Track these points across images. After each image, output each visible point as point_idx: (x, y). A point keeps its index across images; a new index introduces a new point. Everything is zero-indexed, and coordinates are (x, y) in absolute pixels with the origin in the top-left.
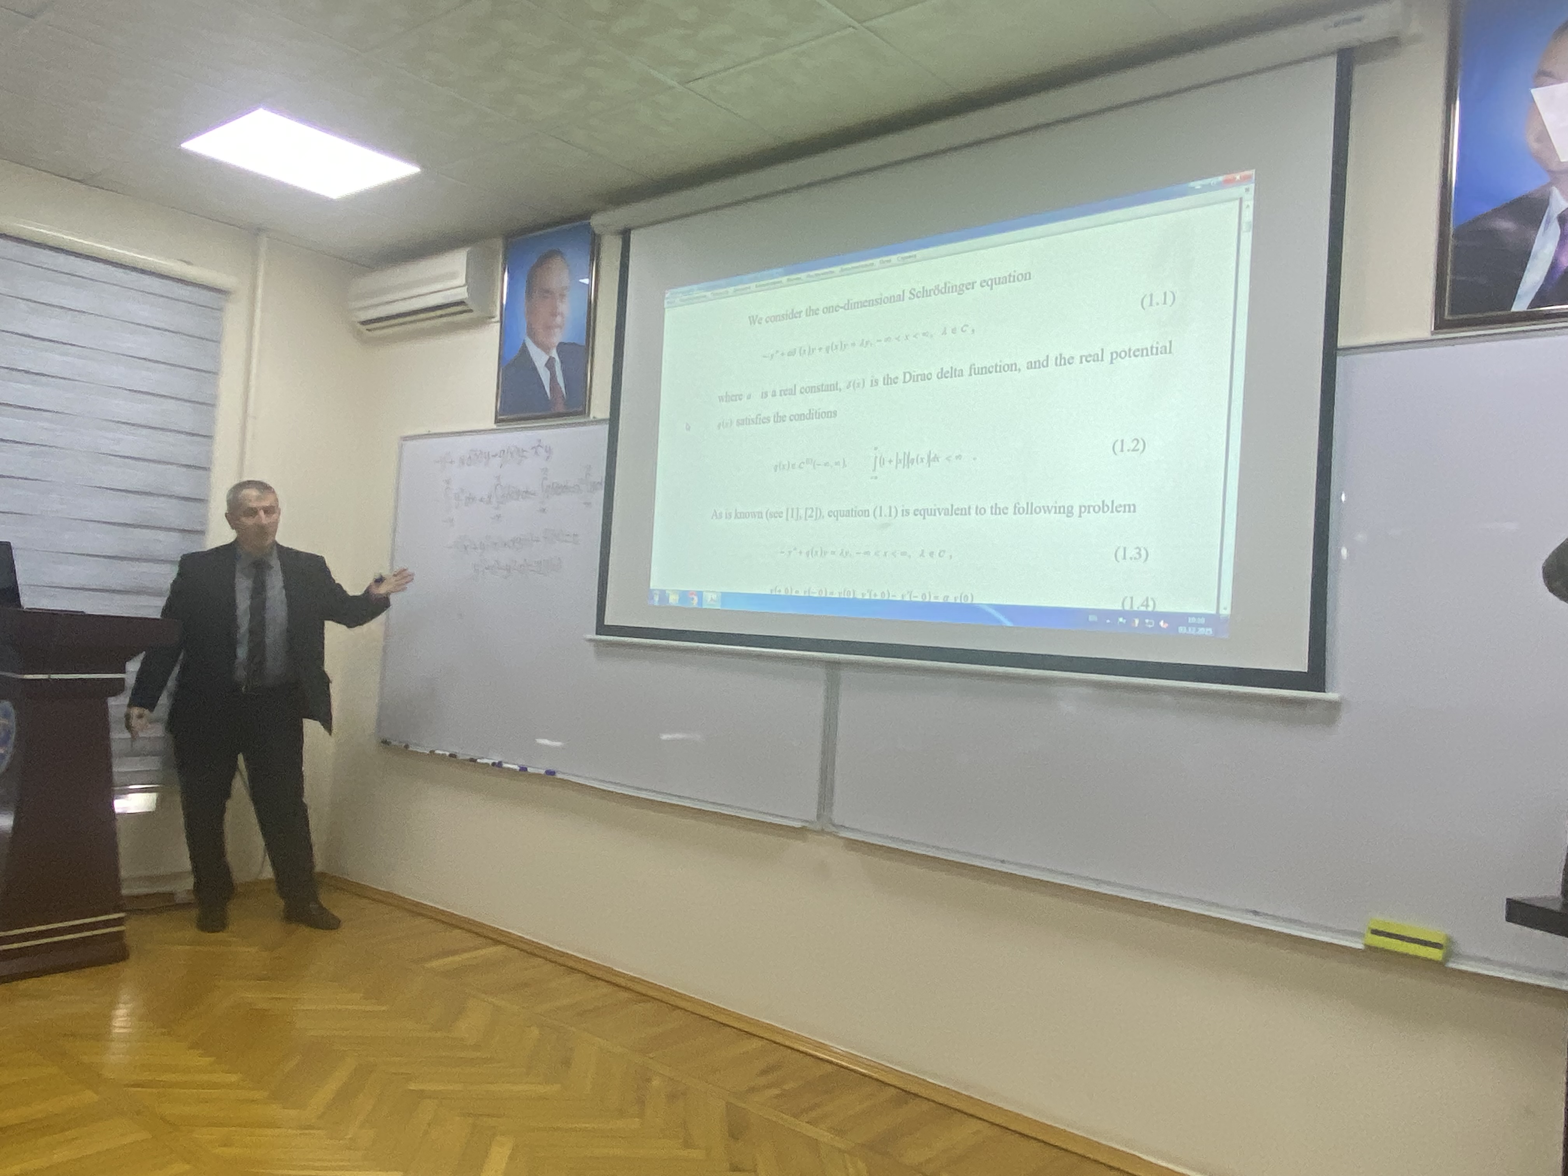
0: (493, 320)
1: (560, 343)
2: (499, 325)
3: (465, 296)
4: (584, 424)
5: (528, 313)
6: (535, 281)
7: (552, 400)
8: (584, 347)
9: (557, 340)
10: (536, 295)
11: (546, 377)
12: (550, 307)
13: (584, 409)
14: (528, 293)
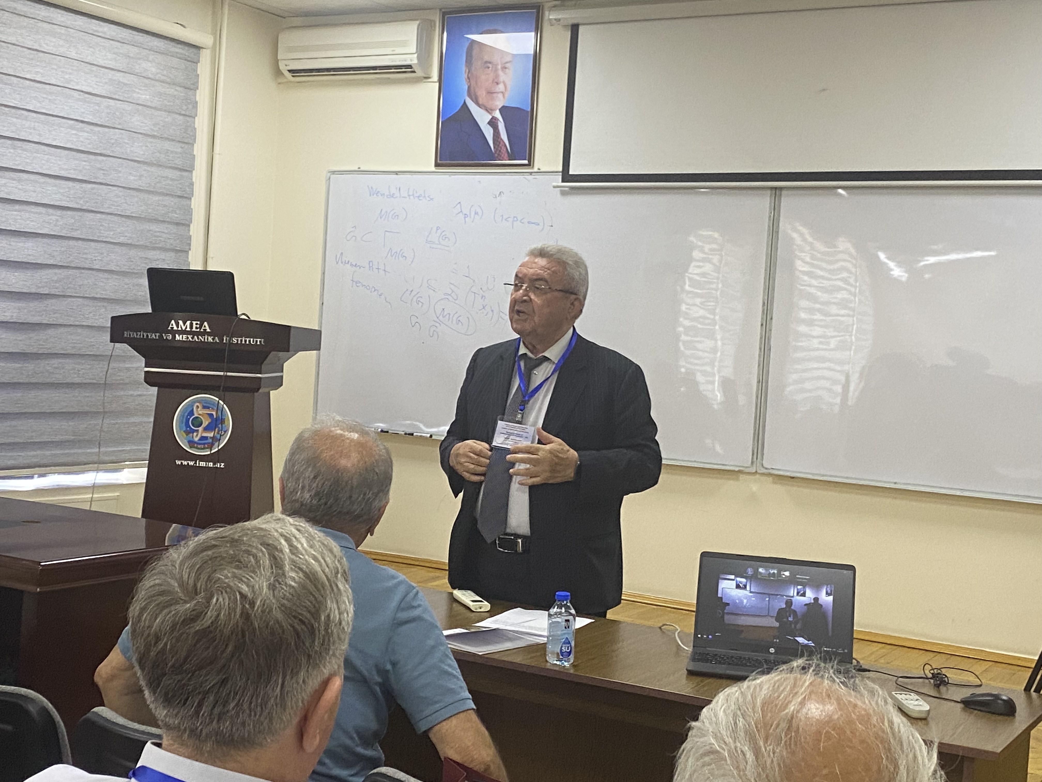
0: (430, 80)
1: (503, 107)
2: (437, 84)
3: (415, 61)
4: (531, 173)
5: (469, 78)
6: (475, 52)
7: (496, 152)
8: (528, 112)
9: (500, 104)
10: (477, 64)
11: (488, 133)
12: (492, 75)
13: (529, 161)
14: (469, 62)
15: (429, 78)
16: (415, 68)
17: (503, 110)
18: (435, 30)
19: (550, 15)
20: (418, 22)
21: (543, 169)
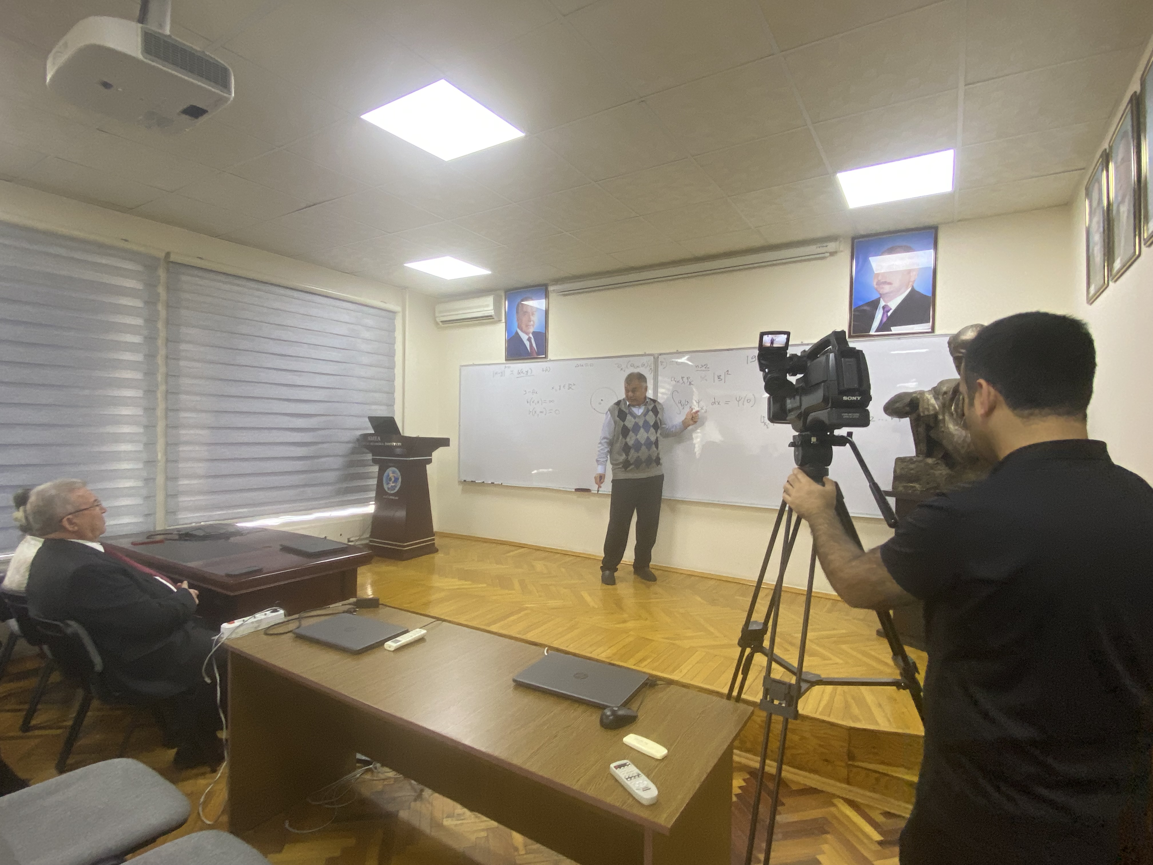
2: (505, 323)
3: (493, 314)
4: (546, 361)
5: (519, 320)
6: (520, 308)
7: (531, 353)
8: (544, 333)
9: (532, 330)
10: (521, 313)
11: (527, 344)
12: (528, 318)
13: (546, 356)
14: (517, 312)
15: (501, 321)
16: (494, 317)
17: (534, 333)
18: (502, 299)
19: (551, 288)
20: (493, 296)
21: (552, 359)
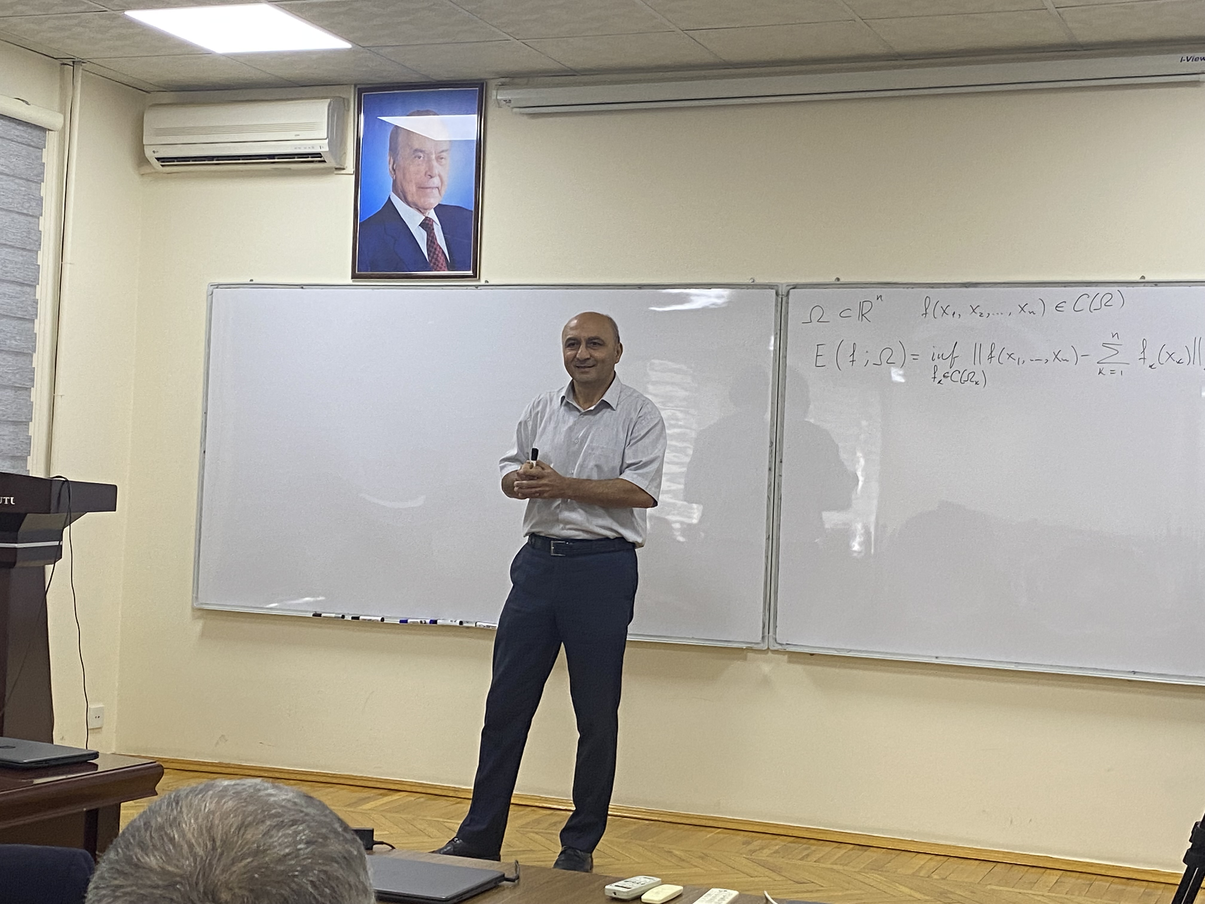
0: (343, 172)
1: (439, 205)
2: (354, 176)
3: (327, 149)
4: (477, 287)
5: (394, 170)
6: (401, 138)
7: (431, 261)
8: (472, 211)
9: (435, 202)
10: (404, 153)
11: (421, 237)
12: (423, 168)
13: (475, 271)
14: (393, 150)
15: (344, 169)
16: (325, 158)
17: (440, 209)
18: (349, 110)
19: (496, 95)
20: (329, 100)
